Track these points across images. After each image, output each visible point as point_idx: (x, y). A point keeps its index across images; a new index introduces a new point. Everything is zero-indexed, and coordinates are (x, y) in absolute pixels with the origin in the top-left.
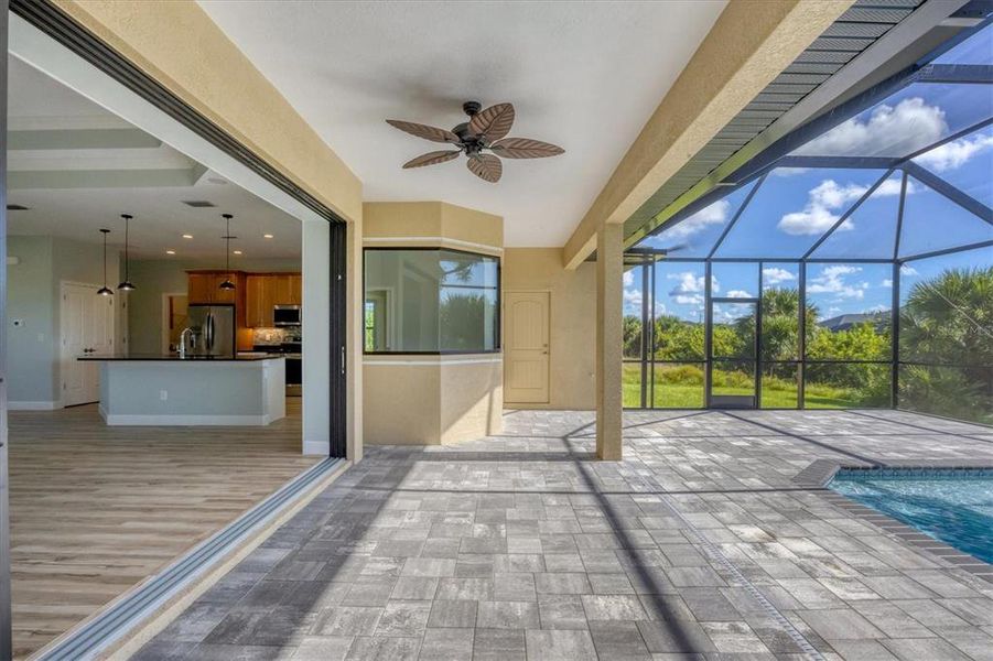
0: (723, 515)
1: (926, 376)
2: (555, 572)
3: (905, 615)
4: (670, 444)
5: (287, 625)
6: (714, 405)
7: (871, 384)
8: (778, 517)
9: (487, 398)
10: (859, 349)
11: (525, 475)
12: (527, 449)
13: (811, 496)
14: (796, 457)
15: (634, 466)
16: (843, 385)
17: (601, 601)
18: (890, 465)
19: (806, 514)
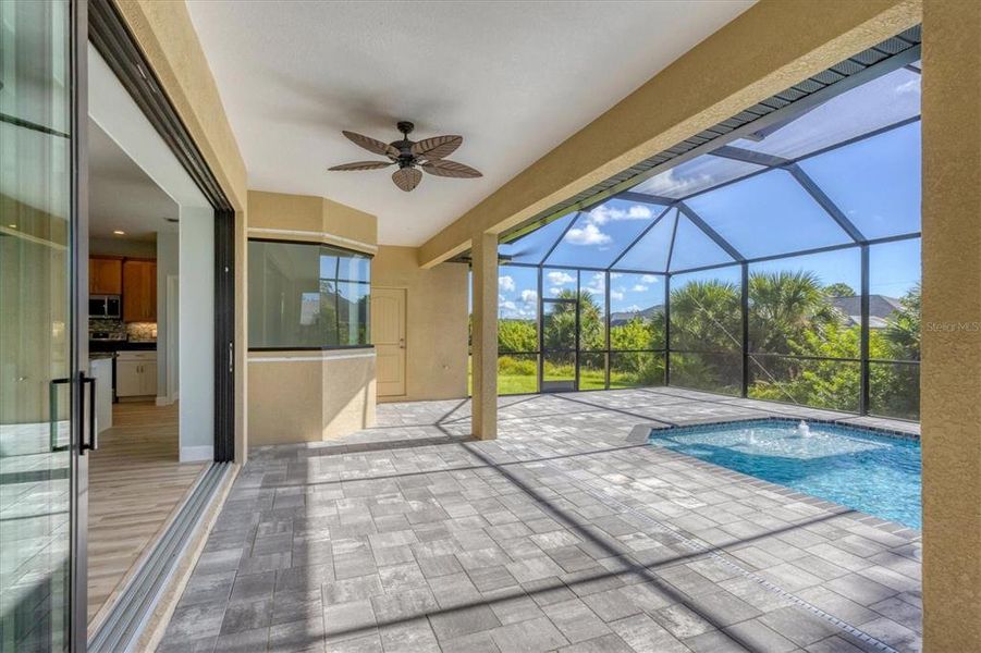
0: (593, 469)
1: (680, 360)
2: (499, 524)
3: (724, 511)
4: (527, 423)
5: (296, 604)
6: (546, 389)
7: (642, 368)
8: (629, 466)
9: (362, 392)
10: (631, 341)
11: (424, 458)
12: (410, 437)
13: (642, 449)
14: (621, 424)
15: (510, 442)
16: (622, 371)
17: (544, 537)
18: (680, 425)
19: (644, 462)
